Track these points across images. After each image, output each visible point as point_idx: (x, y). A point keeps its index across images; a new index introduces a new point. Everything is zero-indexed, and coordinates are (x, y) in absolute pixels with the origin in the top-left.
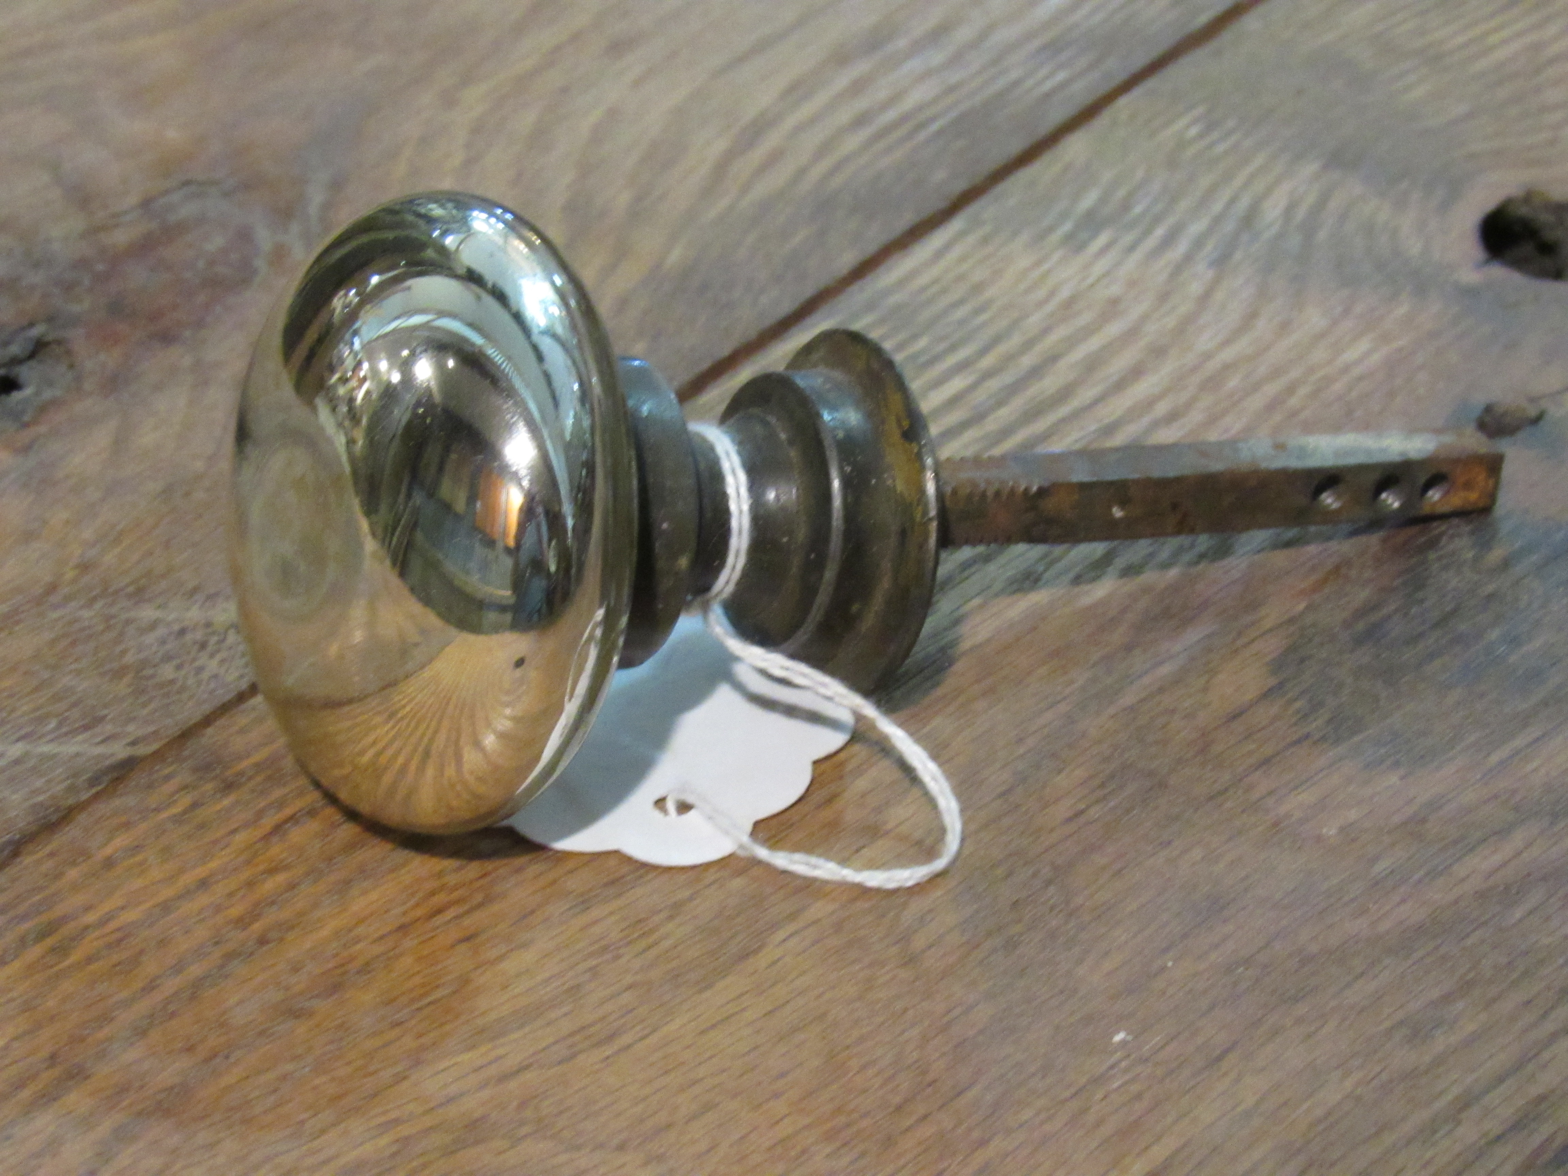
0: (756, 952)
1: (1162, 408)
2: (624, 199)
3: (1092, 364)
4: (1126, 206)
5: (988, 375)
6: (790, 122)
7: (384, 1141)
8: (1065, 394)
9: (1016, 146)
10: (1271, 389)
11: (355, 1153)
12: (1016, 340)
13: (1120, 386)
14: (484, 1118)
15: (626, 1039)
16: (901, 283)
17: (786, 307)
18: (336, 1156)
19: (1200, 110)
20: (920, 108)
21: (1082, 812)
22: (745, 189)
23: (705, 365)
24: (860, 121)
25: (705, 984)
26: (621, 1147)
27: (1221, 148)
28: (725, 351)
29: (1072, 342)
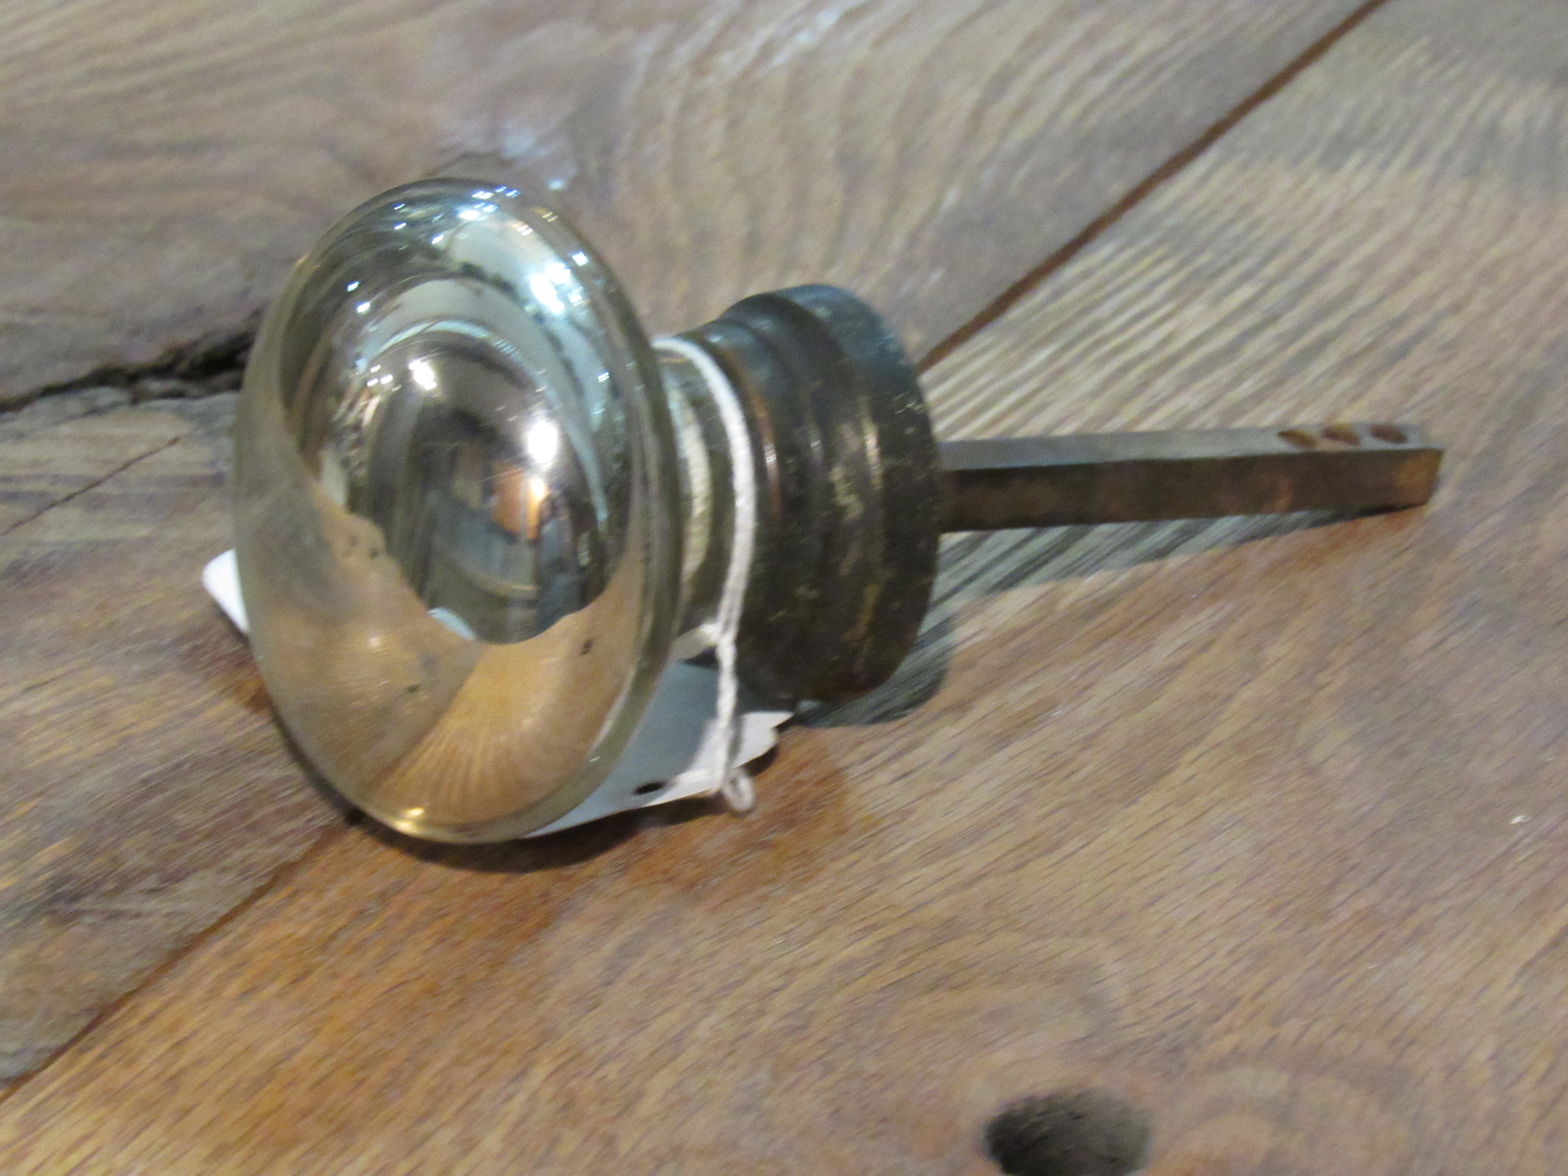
0: (1171, 770)
1: (1443, 303)
2: (890, 149)
3: (1370, 266)
4: (1372, 129)
5: (1271, 283)
6: (1034, 70)
7: (866, 943)
8: (1349, 294)
9: (1254, 82)
10: (1545, 279)
11: (845, 953)
12: (1291, 253)
13: (1399, 284)
14: (953, 919)
15: (1068, 848)
16: (1172, 208)
17: (1068, 235)
18: (827, 958)
19: (1424, 41)
20: (1157, 52)
21: (1441, 642)
22: (1004, 134)
23: (1003, 289)
24: (1099, 69)
25: (1129, 800)
26: (1086, 933)
27: (1451, 73)
28: (1019, 273)
29: (1348, 248)
